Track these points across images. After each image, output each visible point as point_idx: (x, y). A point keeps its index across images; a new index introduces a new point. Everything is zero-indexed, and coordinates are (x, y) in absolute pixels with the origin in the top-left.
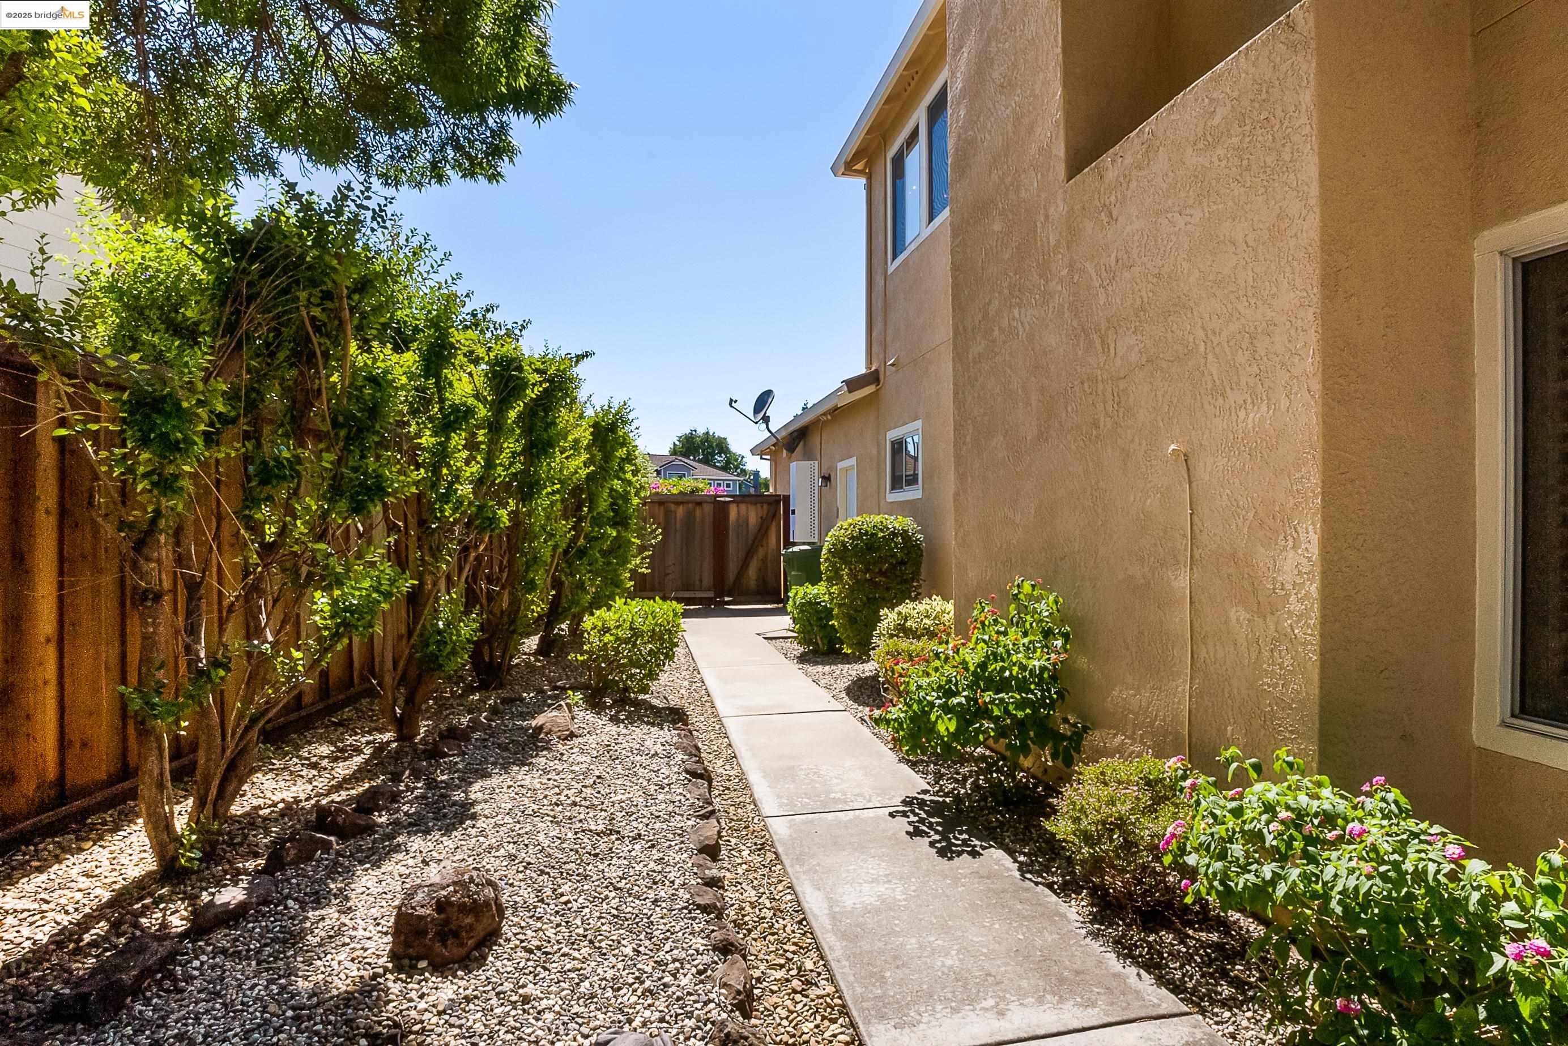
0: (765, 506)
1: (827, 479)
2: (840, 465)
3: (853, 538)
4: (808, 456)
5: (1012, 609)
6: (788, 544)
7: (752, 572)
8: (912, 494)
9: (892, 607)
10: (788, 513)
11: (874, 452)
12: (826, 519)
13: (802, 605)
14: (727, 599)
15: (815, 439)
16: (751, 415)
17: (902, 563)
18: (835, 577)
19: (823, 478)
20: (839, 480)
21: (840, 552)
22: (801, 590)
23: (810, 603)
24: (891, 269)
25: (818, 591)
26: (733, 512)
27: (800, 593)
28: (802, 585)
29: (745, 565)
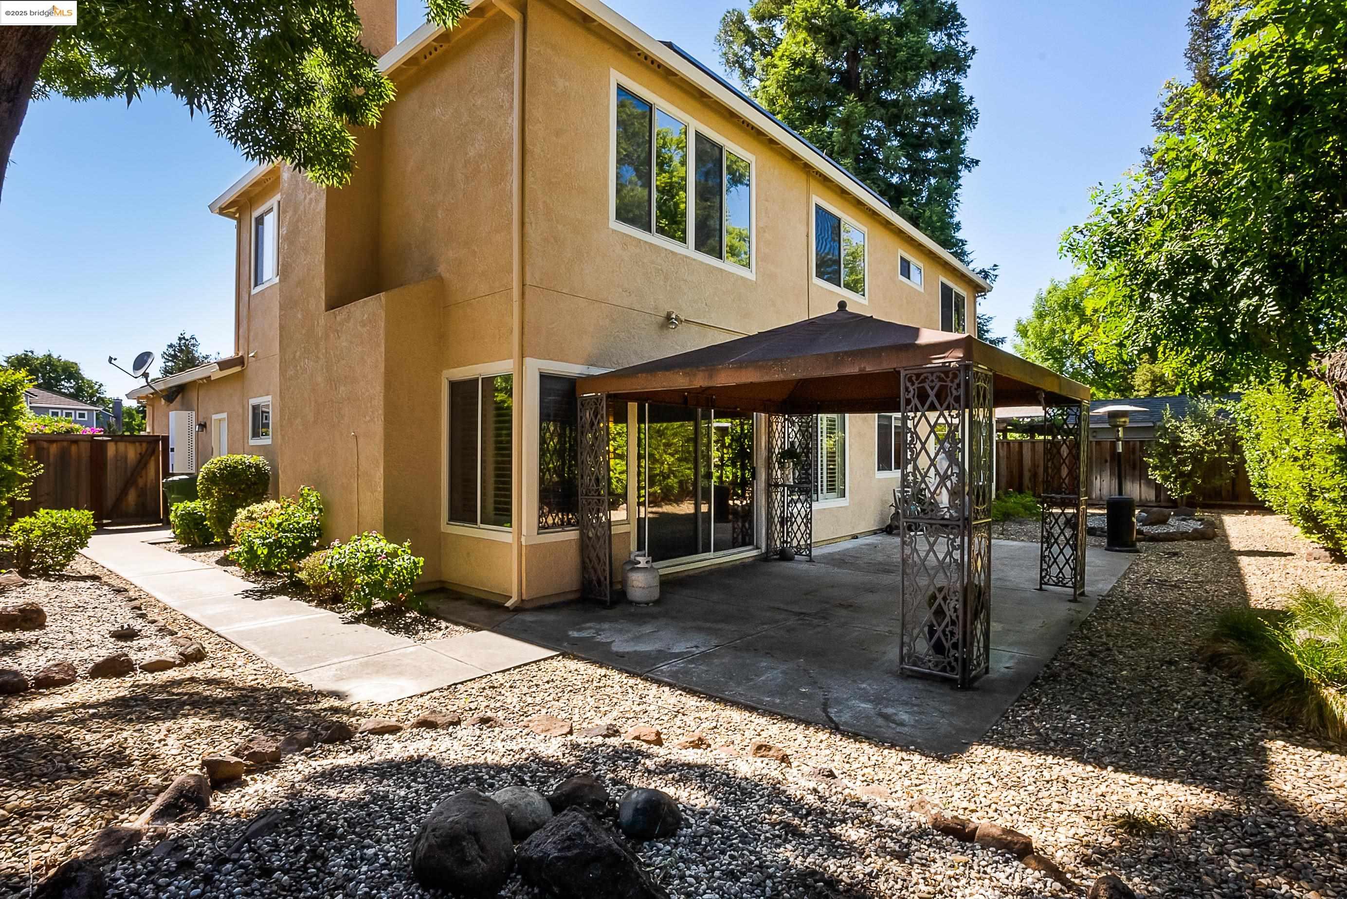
0: (144, 445)
1: (203, 426)
2: (214, 417)
3: (220, 469)
4: (186, 406)
5: (301, 500)
6: (167, 474)
7: (132, 497)
8: (266, 441)
9: (244, 507)
10: (166, 450)
11: (241, 411)
12: (202, 454)
13: (182, 515)
14: (105, 521)
15: (193, 395)
16: (131, 371)
17: (255, 484)
18: (208, 494)
19: (200, 425)
20: (213, 428)
21: (211, 478)
22: (181, 506)
23: (189, 514)
24: (254, 292)
25: (196, 505)
26: (111, 449)
27: (179, 508)
28: (181, 502)
29: (124, 492)
